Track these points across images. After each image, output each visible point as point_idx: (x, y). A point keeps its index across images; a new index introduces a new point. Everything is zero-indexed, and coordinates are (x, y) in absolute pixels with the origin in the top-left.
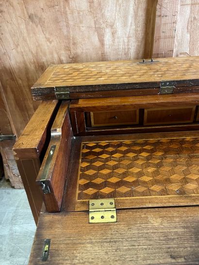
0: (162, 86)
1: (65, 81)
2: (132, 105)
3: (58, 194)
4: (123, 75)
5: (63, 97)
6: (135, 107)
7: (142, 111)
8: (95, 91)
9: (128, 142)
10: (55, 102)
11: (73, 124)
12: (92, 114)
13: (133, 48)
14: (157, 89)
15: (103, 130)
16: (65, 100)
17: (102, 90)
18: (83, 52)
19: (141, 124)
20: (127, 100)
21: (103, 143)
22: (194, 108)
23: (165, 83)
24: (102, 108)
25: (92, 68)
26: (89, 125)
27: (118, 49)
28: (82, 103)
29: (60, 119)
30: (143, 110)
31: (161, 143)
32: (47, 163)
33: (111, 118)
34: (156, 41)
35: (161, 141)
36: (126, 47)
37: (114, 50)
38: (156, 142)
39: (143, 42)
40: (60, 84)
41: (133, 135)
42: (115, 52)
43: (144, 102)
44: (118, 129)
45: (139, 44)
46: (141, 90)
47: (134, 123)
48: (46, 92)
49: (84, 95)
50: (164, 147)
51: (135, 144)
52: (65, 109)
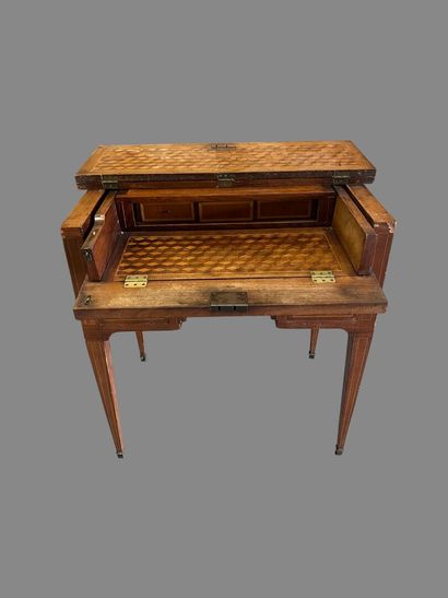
0: (220, 178)
1: (114, 168)
3: (100, 264)
4: (182, 164)
5: (111, 186)
7: (196, 205)
10: (101, 192)
11: (120, 216)
12: (142, 206)
14: (215, 182)
16: (113, 190)
19: (197, 221)
21: (152, 238)
22: (252, 204)
23: (223, 174)
24: (152, 200)
25: (151, 152)
26: (139, 219)
28: (131, 194)
29: (105, 207)
30: (198, 203)
32: (90, 239)
33: (164, 212)
40: (108, 171)
46: (197, 182)
47: (189, 219)
48: (91, 180)
49: (134, 185)
52: (111, 199)
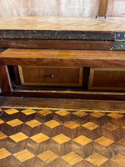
0: (117, 38)
2: (72, 60)
6: (76, 64)
7: (87, 70)
8: (27, 39)
9: (63, 112)
12: (20, 68)
13: (88, 8)
14: (110, 42)
15: (34, 91)
17: (37, 37)
18: (40, 10)
20: (66, 54)
27: (74, 9)
30: (89, 68)
31: (110, 119)
34: (110, 3)
35: (109, 115)
36: (82, 8)
37: (70, 10)
38: (102, 117)
39: (98, 4)
41: (73, 102)
42: (70, 12)
43: (91, 58)
44: (53, 92)
45: (94, 5)
46: (88, 42)
47: (77, 85)
50: (115, 128)
51: (72, 117)
